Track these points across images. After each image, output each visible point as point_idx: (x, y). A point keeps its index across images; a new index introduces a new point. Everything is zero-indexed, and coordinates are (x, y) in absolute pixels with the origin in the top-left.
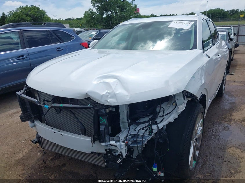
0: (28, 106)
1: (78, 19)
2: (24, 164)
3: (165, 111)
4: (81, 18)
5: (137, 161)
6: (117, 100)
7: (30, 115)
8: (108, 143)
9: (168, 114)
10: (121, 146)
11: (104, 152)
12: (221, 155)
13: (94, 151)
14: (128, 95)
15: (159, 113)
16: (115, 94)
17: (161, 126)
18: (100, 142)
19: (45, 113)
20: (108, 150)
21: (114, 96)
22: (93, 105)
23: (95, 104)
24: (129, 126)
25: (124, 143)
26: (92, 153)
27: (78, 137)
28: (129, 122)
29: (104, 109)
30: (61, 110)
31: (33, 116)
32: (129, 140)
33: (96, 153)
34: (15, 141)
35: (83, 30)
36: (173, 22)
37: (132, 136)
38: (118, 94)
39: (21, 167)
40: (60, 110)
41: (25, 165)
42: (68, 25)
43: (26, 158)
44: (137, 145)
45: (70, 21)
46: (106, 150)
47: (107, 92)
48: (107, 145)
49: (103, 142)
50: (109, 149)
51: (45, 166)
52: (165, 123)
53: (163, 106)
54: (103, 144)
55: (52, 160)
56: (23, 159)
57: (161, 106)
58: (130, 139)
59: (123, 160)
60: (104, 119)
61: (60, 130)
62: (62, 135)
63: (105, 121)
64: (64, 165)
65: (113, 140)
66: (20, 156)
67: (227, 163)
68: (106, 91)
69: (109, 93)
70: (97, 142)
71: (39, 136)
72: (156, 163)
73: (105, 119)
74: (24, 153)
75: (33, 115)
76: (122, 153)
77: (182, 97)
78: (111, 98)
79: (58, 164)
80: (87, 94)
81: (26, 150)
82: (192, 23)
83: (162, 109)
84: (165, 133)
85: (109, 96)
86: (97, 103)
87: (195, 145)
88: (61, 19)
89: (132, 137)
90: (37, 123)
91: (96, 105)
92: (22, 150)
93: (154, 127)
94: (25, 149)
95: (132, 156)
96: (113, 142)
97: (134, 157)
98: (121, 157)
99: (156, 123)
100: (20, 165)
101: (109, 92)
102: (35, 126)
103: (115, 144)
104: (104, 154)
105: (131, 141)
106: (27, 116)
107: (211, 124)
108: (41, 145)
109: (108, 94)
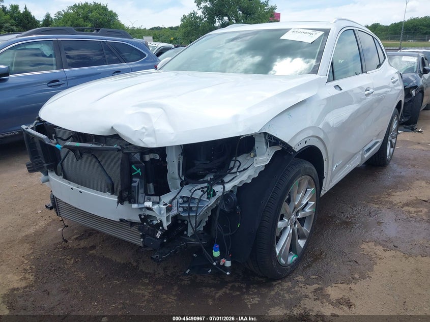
0: (39, 149)
1: (171, 28)
2: (34, 242)
3: (241, 167)
4: (177, 27)
5: (193, 240)
6: (156, 140)
7: (41, 163)
8: (142, 206)
9: (244, 170)
10: (160, 210)
11: (138, 220)
12: (346, 251)
13: (124, 218)
14: (172, 133)
15: (232, 168)
16: (154, 131)
17: (229, 187)
18: (130, 203)
19: (62, 158)
20: (143, 217)
21: (153, 133)
22: (121, 146)
23: (126, 145)
24: (182, 185)
25: (165, 206)
26: (121, 220)
27: (101, 195)
28: (181, 179)
29: (138, 154)
30: (81, 155)
31: (45, 165)
32: (179, 205)
33: (126, 221)
34: (29, 209)
35: (173, 46)
36: (290, 31)
37: (185, 199)
38: (158, 130)
39: (28, 245)
40: (79, 155)
41: (34, 244)
42: (152, 37)
43: (39, 234)
44: (189, 215)
45: (156, 32)
46: (140, 216)
47: (144, 128)
48: (141, 209)
49: (134, 203)
50: (145, 216)
51: (65, 247)
52: (236, 182)
53: (239, 158)
54: (135, 206)
55: (76, 239)
56: (35, 235)
57: (236, 159)
58: (181, 204)
59: (165, 234)
60: (138, 170)
61: (79, 186)
62: (81, 192)
63: (140, 173)
64: (93, 247)
65: (149, 200)
66: (32, 230)
67: (351, 263)
68: (143, 126)
69: (146, 129)
70: (126, 203)
71: (54, 196)
72: (217, 244)
73: (140, 169)
74: (37, 227)
75: (46, 163)
76: (161, 222)
77: (264, 144)
78: (147, 136)
79: (85, 245)
80: (112, 128)
81: (42, 223)
82: (322, 33)
83: (238, 164)
84: (234, 198)
85: (145, 134)
86: (130, 144)
87: (298, 229)
88: (143, 28)
89: (184, 202)
90: (52, 176)
91: (128, 146)
92: (35, 223)
93: (218, 188)
94: (40, 221)
95: (185, 233)
96: (148, 204)
97: (189, 235)
98: (161, 228)
99: (223, 183)
100: (28, 243)
101: (146, 126)
102: (48, 180)
103: (151, 206)
104: (139, 223)
105: (183, 207)
106: (37, 164)
107: (350, 206)
108: (57, 210)
109: (144, 130)
